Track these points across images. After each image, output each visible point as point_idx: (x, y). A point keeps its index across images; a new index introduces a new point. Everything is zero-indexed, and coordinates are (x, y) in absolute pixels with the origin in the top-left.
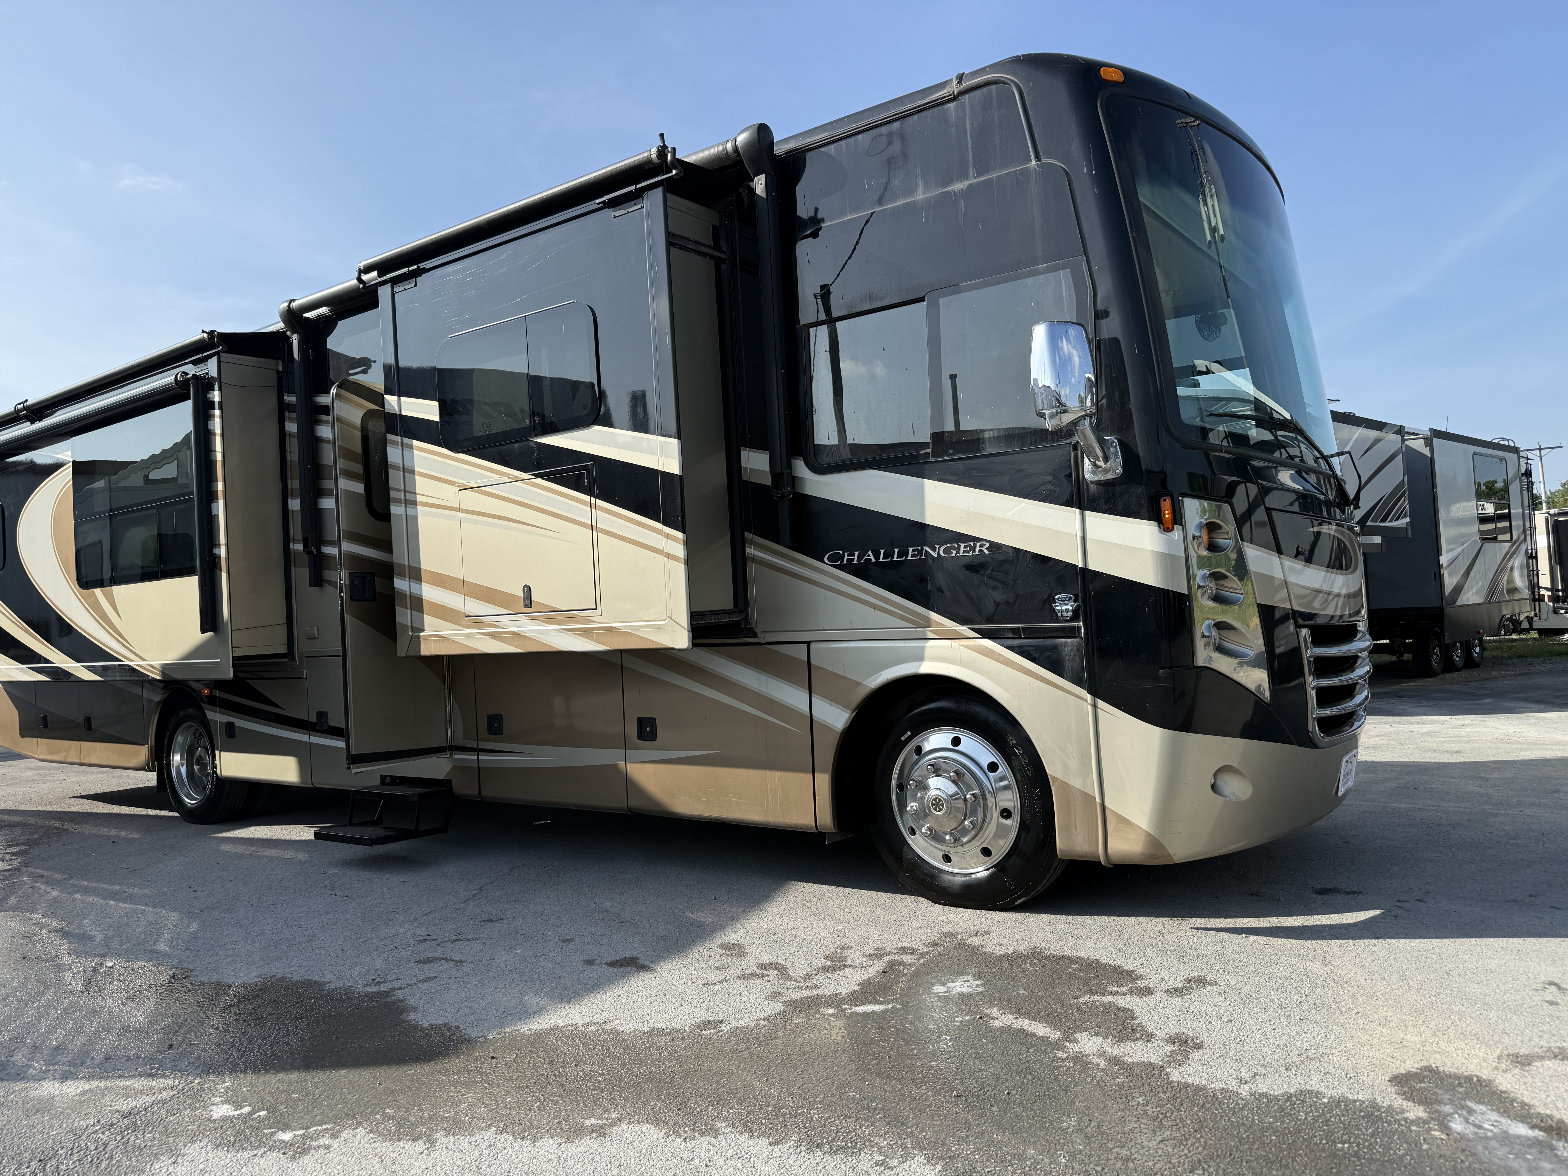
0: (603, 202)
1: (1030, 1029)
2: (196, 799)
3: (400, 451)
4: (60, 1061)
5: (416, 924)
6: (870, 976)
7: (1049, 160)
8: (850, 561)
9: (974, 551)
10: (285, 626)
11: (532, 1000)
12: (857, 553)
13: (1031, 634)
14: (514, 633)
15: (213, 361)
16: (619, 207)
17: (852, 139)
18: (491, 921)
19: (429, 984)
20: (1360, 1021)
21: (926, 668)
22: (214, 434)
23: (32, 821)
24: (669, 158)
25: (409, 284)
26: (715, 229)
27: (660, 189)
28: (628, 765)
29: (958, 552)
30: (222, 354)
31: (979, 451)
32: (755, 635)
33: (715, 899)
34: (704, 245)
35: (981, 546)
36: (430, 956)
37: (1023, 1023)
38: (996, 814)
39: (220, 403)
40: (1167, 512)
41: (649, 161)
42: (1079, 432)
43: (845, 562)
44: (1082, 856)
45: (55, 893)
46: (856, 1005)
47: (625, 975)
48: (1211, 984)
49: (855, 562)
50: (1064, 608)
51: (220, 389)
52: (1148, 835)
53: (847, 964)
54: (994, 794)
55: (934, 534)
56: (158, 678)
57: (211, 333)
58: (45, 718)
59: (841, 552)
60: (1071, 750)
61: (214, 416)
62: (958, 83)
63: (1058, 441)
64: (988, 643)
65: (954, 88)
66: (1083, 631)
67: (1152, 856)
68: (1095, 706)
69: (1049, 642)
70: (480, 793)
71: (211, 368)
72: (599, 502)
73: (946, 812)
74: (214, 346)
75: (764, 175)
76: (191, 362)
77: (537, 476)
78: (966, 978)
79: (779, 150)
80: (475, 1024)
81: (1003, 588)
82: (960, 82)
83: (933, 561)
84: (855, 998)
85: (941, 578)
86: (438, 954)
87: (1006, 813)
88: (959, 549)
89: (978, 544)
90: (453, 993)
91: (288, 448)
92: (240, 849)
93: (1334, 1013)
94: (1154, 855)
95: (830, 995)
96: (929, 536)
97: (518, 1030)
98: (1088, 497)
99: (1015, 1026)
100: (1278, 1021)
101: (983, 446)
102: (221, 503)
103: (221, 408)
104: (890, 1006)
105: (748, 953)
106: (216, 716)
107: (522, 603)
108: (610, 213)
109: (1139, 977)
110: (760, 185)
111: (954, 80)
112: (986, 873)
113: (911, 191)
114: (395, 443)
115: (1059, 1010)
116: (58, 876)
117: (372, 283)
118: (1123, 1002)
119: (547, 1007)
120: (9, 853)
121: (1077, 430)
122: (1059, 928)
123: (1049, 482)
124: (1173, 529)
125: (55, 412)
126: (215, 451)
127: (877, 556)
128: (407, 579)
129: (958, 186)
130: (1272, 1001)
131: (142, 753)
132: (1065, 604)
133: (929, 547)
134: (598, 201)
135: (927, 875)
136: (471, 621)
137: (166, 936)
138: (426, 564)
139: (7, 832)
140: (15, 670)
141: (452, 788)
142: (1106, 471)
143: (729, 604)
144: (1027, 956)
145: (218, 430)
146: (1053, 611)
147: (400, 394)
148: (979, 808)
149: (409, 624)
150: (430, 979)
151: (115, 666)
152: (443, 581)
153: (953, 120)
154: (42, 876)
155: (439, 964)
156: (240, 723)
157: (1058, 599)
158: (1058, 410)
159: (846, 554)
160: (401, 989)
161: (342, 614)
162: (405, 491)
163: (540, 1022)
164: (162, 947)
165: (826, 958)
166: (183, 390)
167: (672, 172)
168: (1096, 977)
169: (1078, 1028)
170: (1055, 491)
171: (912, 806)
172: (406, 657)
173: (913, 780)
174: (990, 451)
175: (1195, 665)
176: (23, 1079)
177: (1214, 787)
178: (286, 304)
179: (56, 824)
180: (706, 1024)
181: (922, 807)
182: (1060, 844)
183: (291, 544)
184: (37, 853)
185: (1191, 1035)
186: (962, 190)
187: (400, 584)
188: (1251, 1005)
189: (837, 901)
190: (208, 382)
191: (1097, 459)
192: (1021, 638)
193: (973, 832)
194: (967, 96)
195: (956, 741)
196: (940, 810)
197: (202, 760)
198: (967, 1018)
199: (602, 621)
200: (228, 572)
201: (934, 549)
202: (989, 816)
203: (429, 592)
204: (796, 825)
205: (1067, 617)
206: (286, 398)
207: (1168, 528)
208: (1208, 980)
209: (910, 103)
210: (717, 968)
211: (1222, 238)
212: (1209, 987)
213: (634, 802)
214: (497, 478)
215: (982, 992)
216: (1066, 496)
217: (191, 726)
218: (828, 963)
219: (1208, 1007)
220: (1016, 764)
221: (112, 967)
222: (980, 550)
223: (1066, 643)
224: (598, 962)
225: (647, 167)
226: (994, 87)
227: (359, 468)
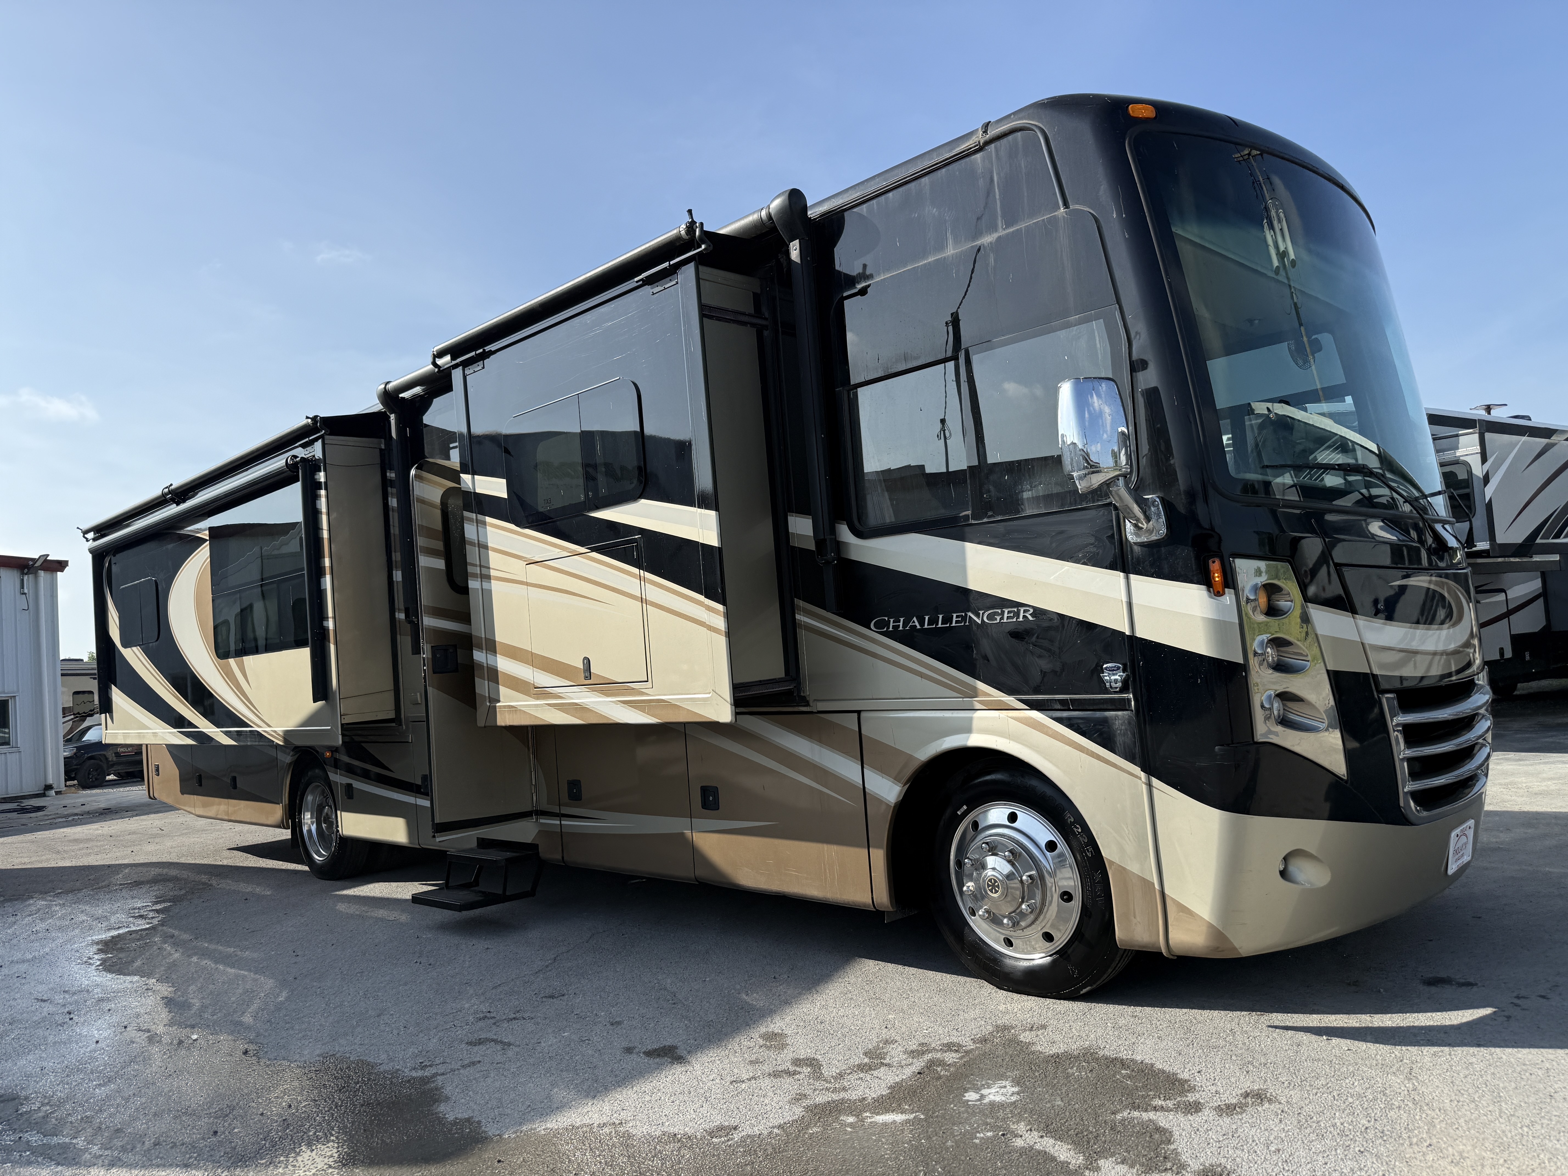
0: (642, 280)
1: (1052, 1151)
2: (323, 856)
3: (475, 527)
4: (115, 1145)
5: (482, 998)
6: (904, 1077)
7: (1078, 207)
8: (896, 627)
9: (1018, 617)
10: (392, 693)
11: (559, 1094)
12: (902, 619)
13: (1079, 705)
14: (576, 704)
15: (318, 445)
16: (657, 284)
17: (883, 198)
18: (552, 997)
19: (471, 1070)
20: (1430, 1157)
21: (975, 740)
22: (321, 513)
23: (185, 874)
24: (697, 233)
25: (477, 367)
26: (756, 296)
27: (692, 265)
28: (694, 834)
29: (1002, 618)
30: (326, 437)
31: (1018, 512)
32: (808, 705)
33: (774, 978)
34: (744, 314)
35: (1025, 611)
36: (482, 1037)
37: (1048, 1144)
38: (1056, 897)
39: (326, 483)
40: (1216, 575)
41: (678, 238)
42: (1113, 493)
43: (891, 629)
44: (1144, 947)
45: (177, 955)
46: (878, 1114)
47: (659, 1068)
48: (1270, 1101)
49: (901, 628)
50: (1113, 678)
51: (325, 470)
52: (1211, 926)
53: (885, 1062)
54: (1053, 874)
55: (977, 599)
56: (281, 743)
57: (314, 419)
58: (200, 776)
59: (886, 618)
60: (1127, 832)
61: (320, 496)
62: (984, 132)
63: (1098, 500)
64: (1035, 714)
65: (980, 138)
66: (1133, 703)
67: (1216, 949)
68: (1150, 785)
69: (1098, 714)
70: (563, 858)
71: (317, 451)
72: (648, 575)
73: (1002, 894)
74: (316, 430)
75: (798, 241)
76: (301, 446)
77: (593, 550)
78: (1004, 1083)
79: (812, 213)
80: (497, 1119)
81: (1050, 656)
82: (985, 132)
83: (978, 628)
84: (882, 1105)
85: (986, 646)
86: (491, 1035)
87: (1067, 896)
88: (1003, 615)
89: (1022, 610)
90: (489, 1080)
91: (391, 523)
92: (353, 909)
93: (1403, 1144)
94: (1218, 948)
95: (856, 1100)
96: (972, 601)
97: (535, 1129)
98: (1133, 559)
99: (1037, 1147)
100: (1333, 1153)
101: (1022, 507)
102: (328, 578)
103: (326, 489)
104: (912, 1116)
105: (787, 1045)
106: (338, 778)
107: (583, 675)
108: (647, 289)
109: (1192, 1089)
110: (795, 251)
111: (980, 130)
112: (1049, 959)
113: (941, 247)
114: (471, 520)
115: (1091, 1129)
116: (186, 936)
117: (446, 367)
118: (1163, 1120)
119: (571, 1102)
120: (153, 910)
121: (1111, 492)
122: (1122, 1022)
123: (1092, 544)
124: (1224, 594)
125: (197, 494)
126: (322, 529)
127: (922, 623)
128: (484, 651)
129: (987, 239)
130: (1334, 1125)
131: (277, 812)
132: (1114, 675)
133: (973, 613)
134: (636, 279)
135: (989, 959)
136: (540, 692)
137: (254, 1007)
138: (500, 637)
139: (161, 887)
140: (168, 734)
141: (538, 853)
142: (1150, 532)
143: (780, 673)
144: (1077, 1057)
145: (324, 509)
146: (1102, 681)
147: (474, 473)
148: (1037, 891)
149: (487, 695)
150: (473, 1063)
151: (246, 731)
152: (515, 654)
153: (980, 171)
154: (172, 936)
155: (488, 1046)
156: (357, 785)
157: (1106, 668)
158: (1086, 471)
159: (892, 620)
160: (443, 1074)
161: (425, 686)
162: (481, 566)
163: (559, 1120)
164: (248, 1019)
165: (865, 1054)
166: (294, 472)
167: (701, 247)
168: (1145, 1086)
169: (1103, 1153)
170: (1098, 554)
171: (970, 886)
172: (485, 727)
173: (968, 858)
174: (1029, 512)
175: (1255, 740)
176: (76, 1164)
177: (1283, 874)
178: (383, 386)
179: (204, 878)
180: (721, 1129)
181: (979, 888)
182: (1119, 933)
183: (397, 614)
184: (177, 911)
185: (1229, 1167)
186: (991, 243)
187: (479, 656)
188: (1308, 1131)
189: (898, 983)
190: (315, 464)
191: (1138, 520)
192: (1069, 710)
193: (1032, 917)
194: (993, 145)
195: (1013, 817)
196: (996, 892)
197: (329, 818)
198: (989, 1134)
199: (653, 694)
200: (336, 644)
201: (978, 615)
202: (1048, 899)
203: (504, 664)
204: (853, 902)
205: (1117, 688)
206: (388, 474)
207: (1218, 592)
208: (1268, 1095)
209: (938, 156)
210: (751, 1062)
211: (1293, 263)
212: (1266, 1105)
213: (701, 873)
214: (557, 552)
215: (1015, 1102)
216: (1110, 558)
217: (319, 786)
218: (866, 1060)
219: (1258, 1131)
220: (1075, 844)
221: (196, 1040)
222: (1024, 617)
223: (1117, 716)
224: (637, 1050)
225: (678, 244)
226: (1019, 134)
227: (439, 545)
